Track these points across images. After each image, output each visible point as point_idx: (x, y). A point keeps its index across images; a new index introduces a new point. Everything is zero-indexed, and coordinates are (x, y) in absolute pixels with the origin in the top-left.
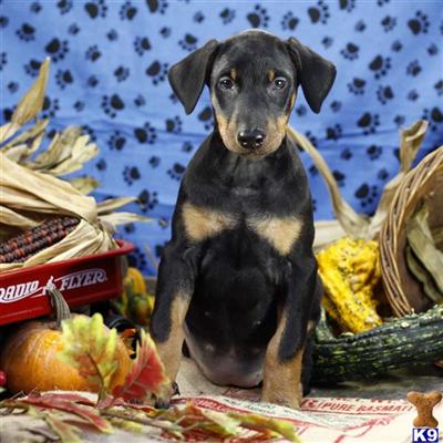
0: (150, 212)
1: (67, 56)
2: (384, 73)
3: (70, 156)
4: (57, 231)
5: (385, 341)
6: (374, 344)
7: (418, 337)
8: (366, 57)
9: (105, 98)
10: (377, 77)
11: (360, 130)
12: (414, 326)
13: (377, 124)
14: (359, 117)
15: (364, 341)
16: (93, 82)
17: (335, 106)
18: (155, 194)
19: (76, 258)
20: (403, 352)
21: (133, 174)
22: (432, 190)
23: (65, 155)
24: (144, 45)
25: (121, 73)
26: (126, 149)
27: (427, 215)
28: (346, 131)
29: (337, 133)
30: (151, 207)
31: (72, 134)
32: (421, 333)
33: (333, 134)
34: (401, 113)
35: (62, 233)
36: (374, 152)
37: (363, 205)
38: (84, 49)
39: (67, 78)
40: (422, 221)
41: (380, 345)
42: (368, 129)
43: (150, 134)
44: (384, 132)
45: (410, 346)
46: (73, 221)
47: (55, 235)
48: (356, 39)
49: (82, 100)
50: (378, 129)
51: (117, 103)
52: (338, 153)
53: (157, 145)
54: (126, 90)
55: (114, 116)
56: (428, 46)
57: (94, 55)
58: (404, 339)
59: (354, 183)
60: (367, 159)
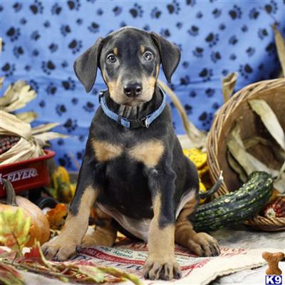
0: (73, 132)
1: (20, 38)
2: (215, 44)
3: (18, 99)
4: (6, 145)
5: (216, 212)
6: (209, 215)
7: (236, 208)
8: (203, 34)
9: (44, 63)
10: (211, 46)
11: (201, 79)
12: (232, 201)
13: (211, 75)
14: (200, 71)
15: (203, 213)
16: (36, 53)
17: (185, 64)
18: (76, 121)
19: (17, 162)
20: (227, 218)
21: (62, 109)
22: (241, 115)
23: (15, 98)
24: (66, 30)
25: (53, 47)
26: (57, 94)
27: (239, 131)
28: (192, 80)
29: (187, 81)
30: (74, 129)
31: (20, 85)
32: (238, 205)
33: (184, 82)
34: (226, 67)
35: (9, 146)
36: (210, 92)
37: (204, 125)
38: (30, 33)
39: (20, 51)
40: (236, 135)
41: (213, 215)
42: (206, 78)
43: (71, 84)
44: (215, 80)
45: (232, 214)
46: (16, 139)
47: (4, 148)
48: (197, 23)
49: (30, 64)
50: (212, 78)
51: (51, 66)
52: (187, 93)
53: (76, 91)
54: (56, 58)
55: (49, 74)
56: (241, 26)
57: (36, 37)
58: (228, 210)
59: (198, 112)
60: (206, 96)
